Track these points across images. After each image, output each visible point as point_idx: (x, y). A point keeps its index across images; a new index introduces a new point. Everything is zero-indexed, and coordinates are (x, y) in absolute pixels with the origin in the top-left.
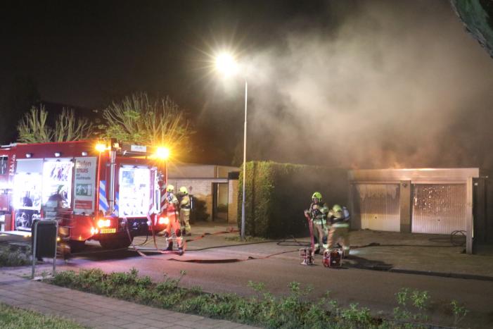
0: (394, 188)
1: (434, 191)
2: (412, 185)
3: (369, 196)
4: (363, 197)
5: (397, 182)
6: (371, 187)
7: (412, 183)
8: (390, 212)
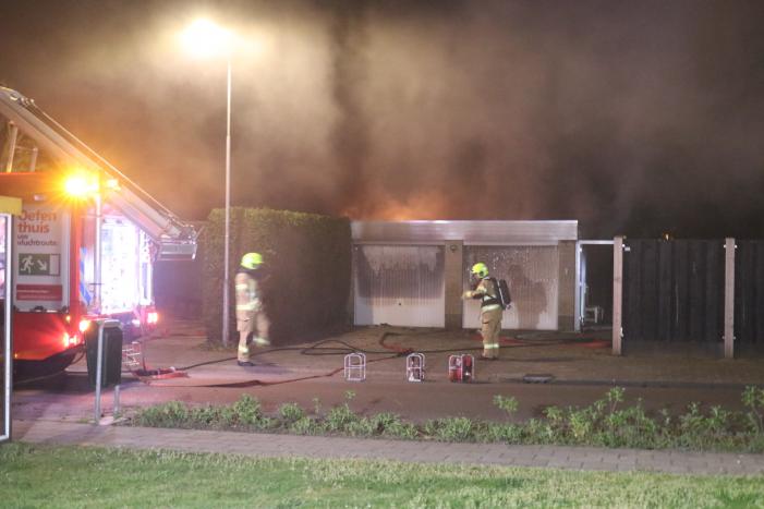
0: (432, 253)
1: (501, 259)
2: (465, 247)
3: (387, 267)
4: (376, 268)
5: (436, 243)
6: (390, 251)
7: (465, 244)
8: (425, 295)
